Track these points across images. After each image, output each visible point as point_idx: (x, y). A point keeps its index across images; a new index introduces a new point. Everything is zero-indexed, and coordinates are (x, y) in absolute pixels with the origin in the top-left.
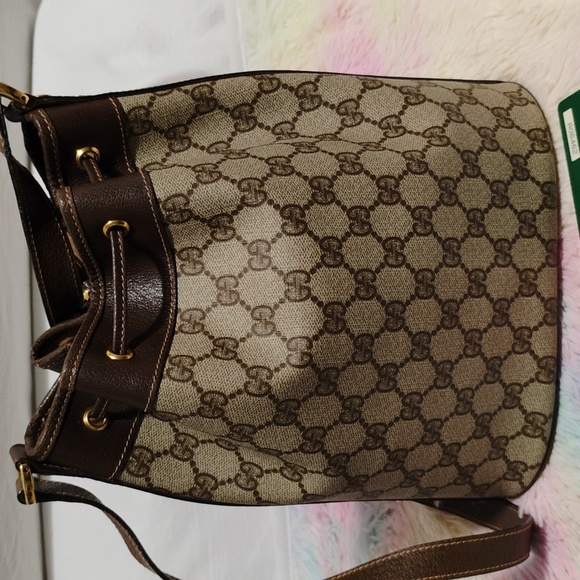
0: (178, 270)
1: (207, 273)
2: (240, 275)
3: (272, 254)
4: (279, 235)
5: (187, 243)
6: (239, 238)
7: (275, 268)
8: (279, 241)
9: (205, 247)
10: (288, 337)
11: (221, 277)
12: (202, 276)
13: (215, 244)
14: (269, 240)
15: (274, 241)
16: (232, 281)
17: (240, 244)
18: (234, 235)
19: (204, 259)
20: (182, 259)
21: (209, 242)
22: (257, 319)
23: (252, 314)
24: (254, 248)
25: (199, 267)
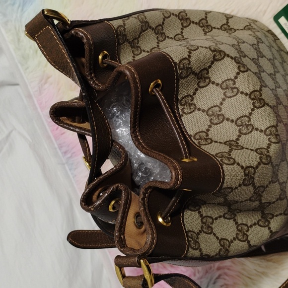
0: (181, 113)
1: (199, 109)
2: (221, 104)
3: (237, 85)
4: (238, 74)
5: (185, 93)
6: (213, 83)
7: (242, 93)
8: (239, 76)
9: (194, 94)
10: (264, 129)
11: (209, 109)
12: (196, 112)
13: (200, 90)
14: (233, 78)
15: (236, 78)
16: (217, 109)
17: (215, 86)
18: (210, 81)
19: (195, 102)
20: (182, 105)
21: (197, 90)
22: (240, 126)
23: (236, 124)
24: (224, 86)
25: (193, 107)
